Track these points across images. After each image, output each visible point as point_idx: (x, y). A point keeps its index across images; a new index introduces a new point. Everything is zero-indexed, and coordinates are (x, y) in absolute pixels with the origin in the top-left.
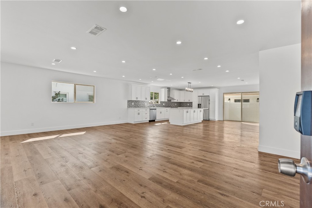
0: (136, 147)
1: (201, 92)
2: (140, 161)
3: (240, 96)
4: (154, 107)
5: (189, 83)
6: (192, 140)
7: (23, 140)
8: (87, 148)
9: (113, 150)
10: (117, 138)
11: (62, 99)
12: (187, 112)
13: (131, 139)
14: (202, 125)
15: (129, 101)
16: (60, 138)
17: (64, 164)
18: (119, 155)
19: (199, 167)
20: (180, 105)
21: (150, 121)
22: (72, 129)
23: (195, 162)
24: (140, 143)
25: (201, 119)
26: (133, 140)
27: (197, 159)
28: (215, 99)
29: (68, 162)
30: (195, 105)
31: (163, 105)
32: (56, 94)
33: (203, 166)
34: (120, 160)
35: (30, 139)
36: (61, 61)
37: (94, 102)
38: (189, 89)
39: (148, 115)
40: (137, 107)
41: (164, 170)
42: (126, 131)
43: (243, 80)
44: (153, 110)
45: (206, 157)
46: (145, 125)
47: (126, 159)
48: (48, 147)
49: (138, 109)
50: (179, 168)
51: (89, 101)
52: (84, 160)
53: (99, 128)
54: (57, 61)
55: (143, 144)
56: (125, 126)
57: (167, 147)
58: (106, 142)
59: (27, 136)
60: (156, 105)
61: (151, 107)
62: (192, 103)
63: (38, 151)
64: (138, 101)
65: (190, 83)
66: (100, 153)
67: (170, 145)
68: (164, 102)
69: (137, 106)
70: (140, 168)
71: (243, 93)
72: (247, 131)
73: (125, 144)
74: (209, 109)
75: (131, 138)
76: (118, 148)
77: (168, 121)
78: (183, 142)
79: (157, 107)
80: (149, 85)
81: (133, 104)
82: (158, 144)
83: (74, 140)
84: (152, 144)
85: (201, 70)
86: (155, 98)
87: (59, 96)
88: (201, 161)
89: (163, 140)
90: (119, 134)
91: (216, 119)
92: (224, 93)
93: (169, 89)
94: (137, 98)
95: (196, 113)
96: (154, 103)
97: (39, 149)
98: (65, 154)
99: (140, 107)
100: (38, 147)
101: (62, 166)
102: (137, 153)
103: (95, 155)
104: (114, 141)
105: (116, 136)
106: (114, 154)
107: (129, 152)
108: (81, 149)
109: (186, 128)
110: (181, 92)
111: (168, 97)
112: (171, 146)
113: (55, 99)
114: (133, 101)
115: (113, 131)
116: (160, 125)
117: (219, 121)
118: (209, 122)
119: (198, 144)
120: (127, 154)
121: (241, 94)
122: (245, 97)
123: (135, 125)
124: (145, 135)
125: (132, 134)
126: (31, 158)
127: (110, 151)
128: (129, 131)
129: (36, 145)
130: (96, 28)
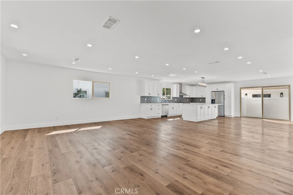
0: (150, 144)
1: (215, 88)
2: (156, 162)
3: (261, 91)
4: (166, 102)
5: (202, 78)
6: (210, 138)
7: (48, 132)
8: (102, 144)
9: (127, 146)
10: (131, 134)
11: (83, 95)
12: (201, 108)
13: (145, 135)
14: (217, 121)
15: (142, 97)
16: (79, 131)
17: (79, 160)
18: (133, 152)
19: (226, 174)
20: (192, 100)
21: (162, 116)
22: (90, 123)
23: (220, 167)
24: (154, 140)
25: (215, 115)
26: (147, 136)
27: (221, 163)
28: (230, 95)
29: (83, 158)
30: (208, 100)
31: (175, 100)
32: (78, 91)
33: (231, 173)
34: (134, 159)
35: (54, 132)
36: (80, 59)
37: (110, 98)
38: (203, 84)
39: (161, 110)
40: (149, 103)
41: (183, 175)
42: (139, 126)
43: (266, 73)
44: (165, 106)
45: (231, 161)
46: (157, 121)
47: (140, 158)
48: (68, 141)
49: (150, 104)
50: (201, 174)
51: (106, 97)
52: (99, 157)
53: (114, 123)
54: (77, 59)
55: (156, 141)
56: (139, 122)
57: (183, 146)
58: (120, 138)
59: (52, 128)
60: (168, 100)
61: (164, 102)
62: (205, 98)
63: (58, 144)
64: (151, 97)
65: (204, 78)
66: (114, 150)
67: (186, 144)
68: (176, 98)
69: (150, 101)
70: (156, 171)
71: (264, 87)
72: (273, 130)
73: (139, 140)
74: (224, 105)
75: (144, 133)
76: (132, 145)
77: (180, 116)
78: (200, 141)
79: (169, 102)
80: (161, 81)
81: (146, 100)
82: (173, 142)
83: (91, 134)
84: (167, 142)
85: (218, 63)
86: (167, 94)
87: (81, 93)
88: (228, 166)
89: (178, 137)
90: (133, 129)
91: (232, 115)
92: (241, 88)
93: (181, 84)
94: (150, 94)
95: (210, 109)
96: (166, 99)
97: (59, 142)
98: (82, 149)
99: (153, 103)
100: (58, 140)
101: (77, 162)
102: (151, 151)
103: (109, 151)
104: (127, 137)
105: (130, 132)
106: (128, 152)
107: (143, 150)
108: (96, 144)
109: (200, 125)
110: (193, 87)
111: (180, 93)
112: (188, 145)
113: (77, 95)
114: (146, 97)
115: (127, 126)
116: (172, 120)
117: (235, 117)
118: (224, 118)
119: (218, 144)
120: (141, 152)
121: (261, 88)
122: (266, 92)
123: (148, 120)
124: (159, 131)
125: (145, 130)
126: (51, 151)
127: (124, 147)
128: (142, 127)
129: (57, 138)
130: (110, 20)
